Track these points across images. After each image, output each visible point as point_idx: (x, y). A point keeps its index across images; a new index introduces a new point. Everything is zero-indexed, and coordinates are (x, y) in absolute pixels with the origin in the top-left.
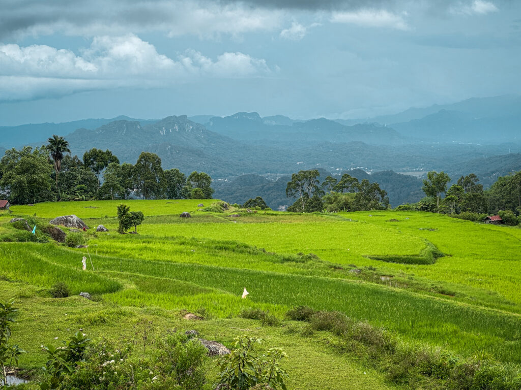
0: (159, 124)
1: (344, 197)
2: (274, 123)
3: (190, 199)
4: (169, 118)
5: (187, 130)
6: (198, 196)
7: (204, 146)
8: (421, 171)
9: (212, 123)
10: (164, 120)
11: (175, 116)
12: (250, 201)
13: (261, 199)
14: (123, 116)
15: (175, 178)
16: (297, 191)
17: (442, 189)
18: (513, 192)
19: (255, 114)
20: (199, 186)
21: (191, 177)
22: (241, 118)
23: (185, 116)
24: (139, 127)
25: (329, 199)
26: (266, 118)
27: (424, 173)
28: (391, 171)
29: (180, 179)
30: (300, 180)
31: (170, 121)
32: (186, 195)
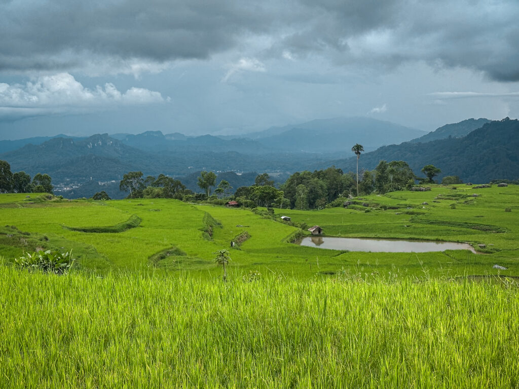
0: (87, 140)
1: (157, 190)
2: (173, 138)
3: (33, 192)
4: (95, 136)
5: (108, 144)
6: (39, 190)
7: (120, 156)
8: (277, 172)
9: (127, 139)
10: (91, 137)
11: (99, 134)
12: (97, 194)
13: (105, 193)
14: (62, 135)
15: (22, 179)
16: (128, 187)
17: (212, 184)
18: (292, 186)
19: (159, 132)
20: (42, 184)
21: (36, 177)
22: (149, 136)
23: (107, 134)
24: (72, 143)
25: (147, 192)
26: (166, 135)
27: (279, 174)
28: (255, 173)
29: (25, 179)
30: (129, 179)
31: (95, 138)
32: (29, 190)
